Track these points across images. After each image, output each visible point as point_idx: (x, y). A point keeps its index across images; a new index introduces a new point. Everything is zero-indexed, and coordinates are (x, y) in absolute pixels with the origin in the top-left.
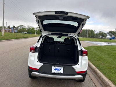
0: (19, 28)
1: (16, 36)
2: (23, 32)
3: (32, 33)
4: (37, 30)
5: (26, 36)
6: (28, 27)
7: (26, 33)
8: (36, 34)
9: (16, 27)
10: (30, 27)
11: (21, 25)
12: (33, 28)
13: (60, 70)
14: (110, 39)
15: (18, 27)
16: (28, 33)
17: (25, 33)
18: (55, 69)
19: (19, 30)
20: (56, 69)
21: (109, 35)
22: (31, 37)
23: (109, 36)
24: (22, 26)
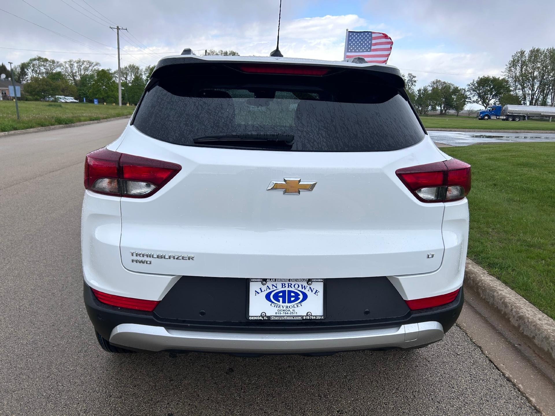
0: (30, 74)
1: (15, 117)
2: (53, 95)
3: (102, 101)
4: (124, 84)
5: (70, 115)
6: (75, 69)
7: (70, 99)
8: (124, 103)
9: (9, 68)
10: (86, 69)
11: (39, 59)
12: (104, 75)
13: (305, 297)
14: (482, 116)
15: (24, 67)
16: (81, 101)
17: (63, 99)
18: (268, 297)
19: (28, 85)
20: (276, 297)
21: (476, 98)
22: (97, 119)
23: (477, 102)
24: (46, 60)
